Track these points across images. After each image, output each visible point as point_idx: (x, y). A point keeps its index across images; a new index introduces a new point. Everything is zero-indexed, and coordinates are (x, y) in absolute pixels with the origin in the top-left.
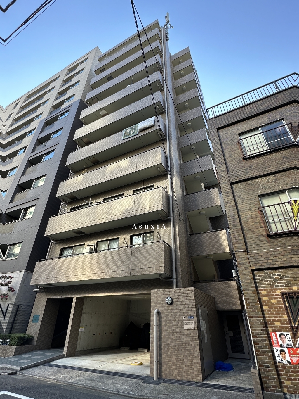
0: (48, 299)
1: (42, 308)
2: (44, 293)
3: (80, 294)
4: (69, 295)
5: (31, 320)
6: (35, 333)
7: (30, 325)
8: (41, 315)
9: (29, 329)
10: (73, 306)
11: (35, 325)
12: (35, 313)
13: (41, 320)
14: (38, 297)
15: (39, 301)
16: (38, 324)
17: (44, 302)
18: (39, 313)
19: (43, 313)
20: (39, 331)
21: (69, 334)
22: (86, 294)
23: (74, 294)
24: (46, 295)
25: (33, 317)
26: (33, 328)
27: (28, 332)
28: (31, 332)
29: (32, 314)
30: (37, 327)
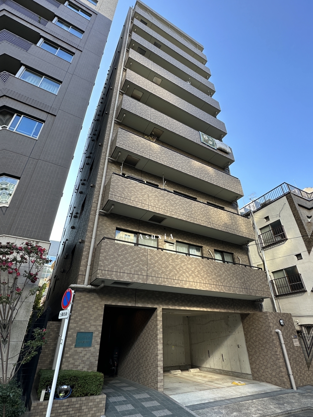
0: (105, 305)
1: (96, 319)
2: (95, 294)
3: (167, 304)
4: (148, 303)
5: (71, 343)
6: (87, 367)
7: (70, 353)
8: (97, 333)
9: (69, 359)
10: (160, 321)
11: (85, 351)
12: (78, 329)
13: (97, 341)
14: (80, 300)
15: (86, 307)
16: (92, 349)
17: (99, 310)
18: (90, 329)
19: (100, 329)
20: (97, 362)
21: (161, 361)
22: (176, 305)
23: (157, 304)
24: (101, 298)
25: (75, 337)
26: (80, 357)
27: (66, 366)
28: (76, 366)
29: (71, 330)
30: (90, 354)
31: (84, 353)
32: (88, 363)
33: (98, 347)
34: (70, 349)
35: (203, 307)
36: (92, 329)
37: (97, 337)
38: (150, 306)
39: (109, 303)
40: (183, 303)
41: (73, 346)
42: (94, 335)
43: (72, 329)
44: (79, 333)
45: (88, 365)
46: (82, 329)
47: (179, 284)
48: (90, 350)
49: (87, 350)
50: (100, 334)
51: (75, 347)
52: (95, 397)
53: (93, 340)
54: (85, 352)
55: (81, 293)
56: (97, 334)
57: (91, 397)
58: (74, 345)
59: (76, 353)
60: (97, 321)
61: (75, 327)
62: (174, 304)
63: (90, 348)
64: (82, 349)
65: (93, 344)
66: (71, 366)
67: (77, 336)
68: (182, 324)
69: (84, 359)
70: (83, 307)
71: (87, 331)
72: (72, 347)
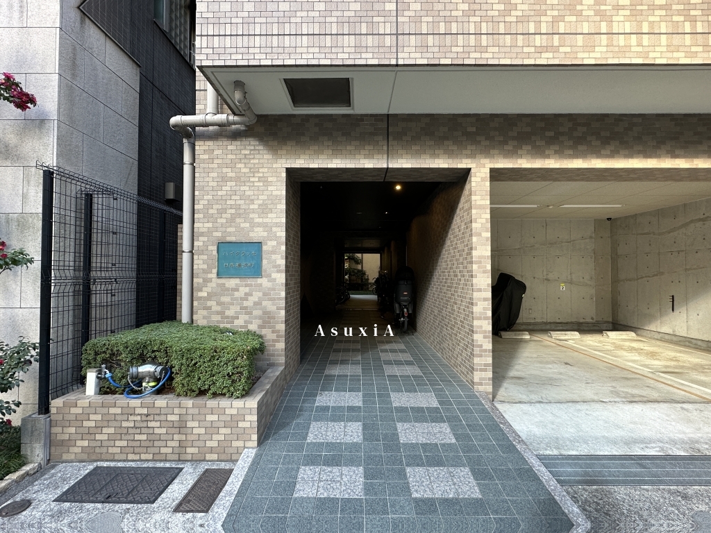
0: (289, 170)
5: (205, 267)
6: (259, 322)
7: (209, 290)
8: (274, 243)
9: (209, 303)
10: (481, 207)
11: (246, 286)
12: (219, 234)
13: (277, 263)
14: (212, 160)
15: (231, 179)
16: (263, 281)
17: (270, 184)
18: (251, 234)
19: (282, 234)
20: (283, 313)
21: (486, 318)
22: (548, 157)
23: (472, 156)
24: (274, 150)
25: (215, 253)
26: (236, 299)
27: (204, 318)
28: (228, 317)
29: (201, 238)
30: (260, 294)
31: (243, 290)
32: (257, 313)
33: (281, 278)
34: (206, 281)
35: (674, 156)
36: (257, 234)
37: (274, 252)
38: (441, 163)
39: (300, 163)
40: (580, 148)
41: (213, 275)
42: (264, 248)
43: (202, 234)
44: (221, 245)
45: (260, 318)
46: (230, 234)
47: (555, 49)
48: (261, 285)
49: (251, 285)
50: (283, 248)
51: (219, 275)
52: (224, 402)
53: (265, 262)
54: (247, 290)
55: (210, 143)
56: (273, 247)
57: (212, 403)
58: (215, 271)
59: (225, 290)
60: (270, 215)
61: (210, 232)
62: (540, 153)
63: (259, 281)
64: (237, 281)
65: (266, 271)
66: (216, 318)
67: (218, 252)
68: (591, 237)
69: (245, 304)
70: (224, 179)
71: (244, 240)
72: (210, 276)
